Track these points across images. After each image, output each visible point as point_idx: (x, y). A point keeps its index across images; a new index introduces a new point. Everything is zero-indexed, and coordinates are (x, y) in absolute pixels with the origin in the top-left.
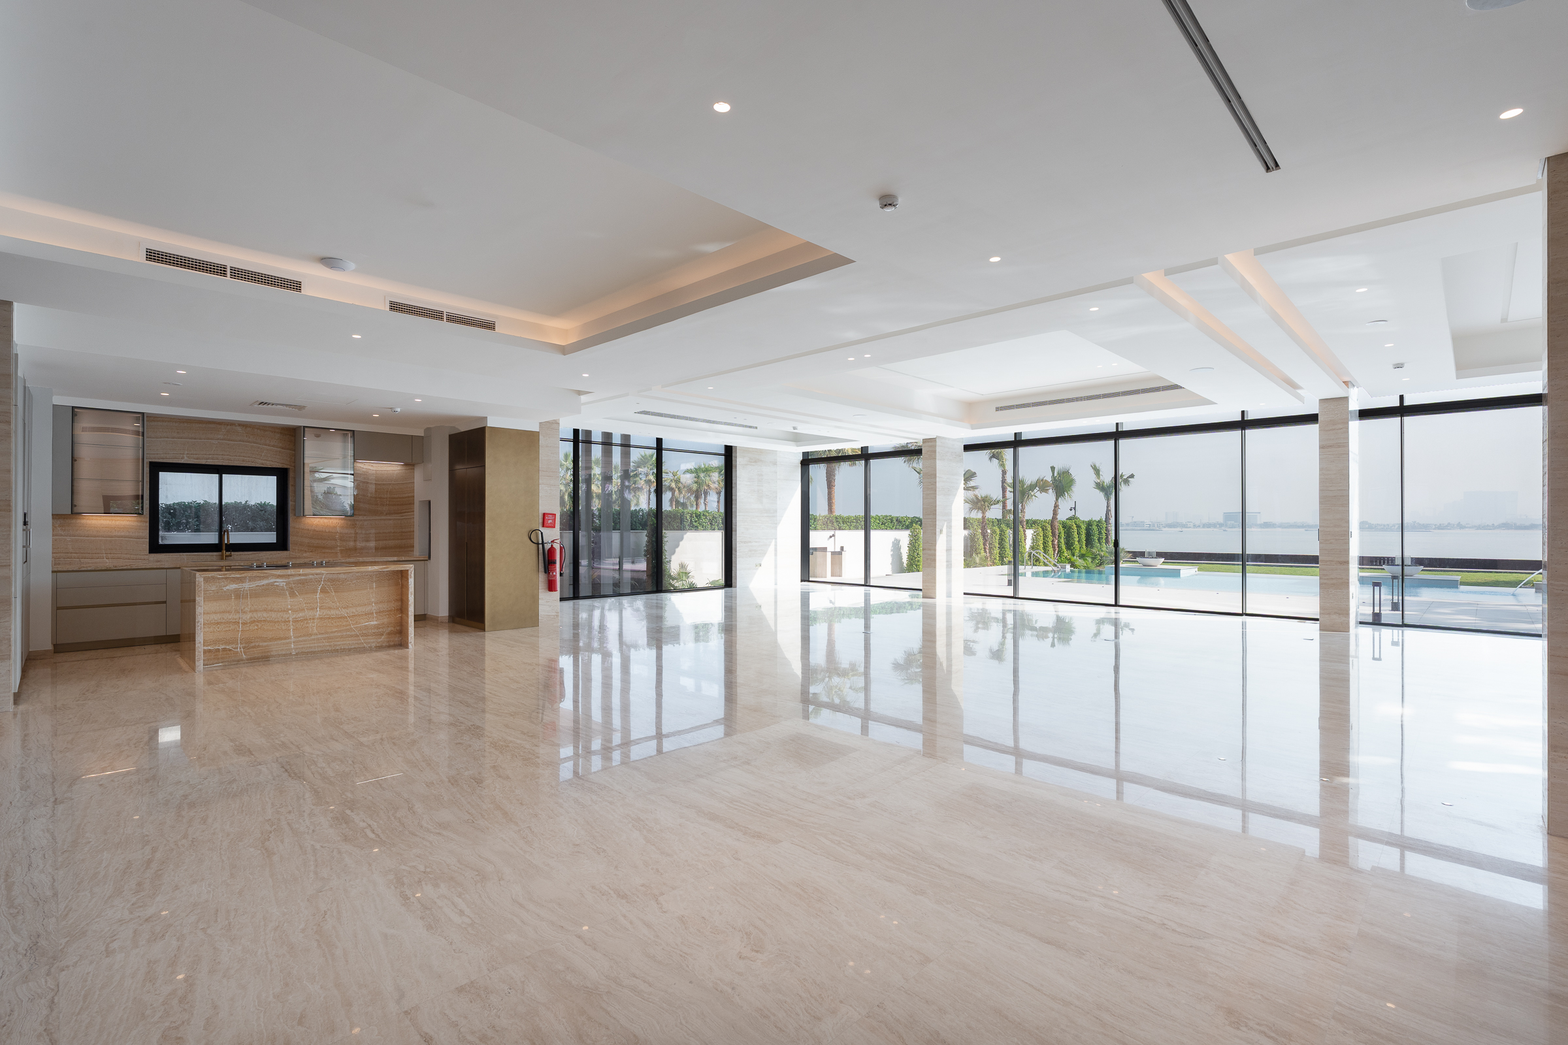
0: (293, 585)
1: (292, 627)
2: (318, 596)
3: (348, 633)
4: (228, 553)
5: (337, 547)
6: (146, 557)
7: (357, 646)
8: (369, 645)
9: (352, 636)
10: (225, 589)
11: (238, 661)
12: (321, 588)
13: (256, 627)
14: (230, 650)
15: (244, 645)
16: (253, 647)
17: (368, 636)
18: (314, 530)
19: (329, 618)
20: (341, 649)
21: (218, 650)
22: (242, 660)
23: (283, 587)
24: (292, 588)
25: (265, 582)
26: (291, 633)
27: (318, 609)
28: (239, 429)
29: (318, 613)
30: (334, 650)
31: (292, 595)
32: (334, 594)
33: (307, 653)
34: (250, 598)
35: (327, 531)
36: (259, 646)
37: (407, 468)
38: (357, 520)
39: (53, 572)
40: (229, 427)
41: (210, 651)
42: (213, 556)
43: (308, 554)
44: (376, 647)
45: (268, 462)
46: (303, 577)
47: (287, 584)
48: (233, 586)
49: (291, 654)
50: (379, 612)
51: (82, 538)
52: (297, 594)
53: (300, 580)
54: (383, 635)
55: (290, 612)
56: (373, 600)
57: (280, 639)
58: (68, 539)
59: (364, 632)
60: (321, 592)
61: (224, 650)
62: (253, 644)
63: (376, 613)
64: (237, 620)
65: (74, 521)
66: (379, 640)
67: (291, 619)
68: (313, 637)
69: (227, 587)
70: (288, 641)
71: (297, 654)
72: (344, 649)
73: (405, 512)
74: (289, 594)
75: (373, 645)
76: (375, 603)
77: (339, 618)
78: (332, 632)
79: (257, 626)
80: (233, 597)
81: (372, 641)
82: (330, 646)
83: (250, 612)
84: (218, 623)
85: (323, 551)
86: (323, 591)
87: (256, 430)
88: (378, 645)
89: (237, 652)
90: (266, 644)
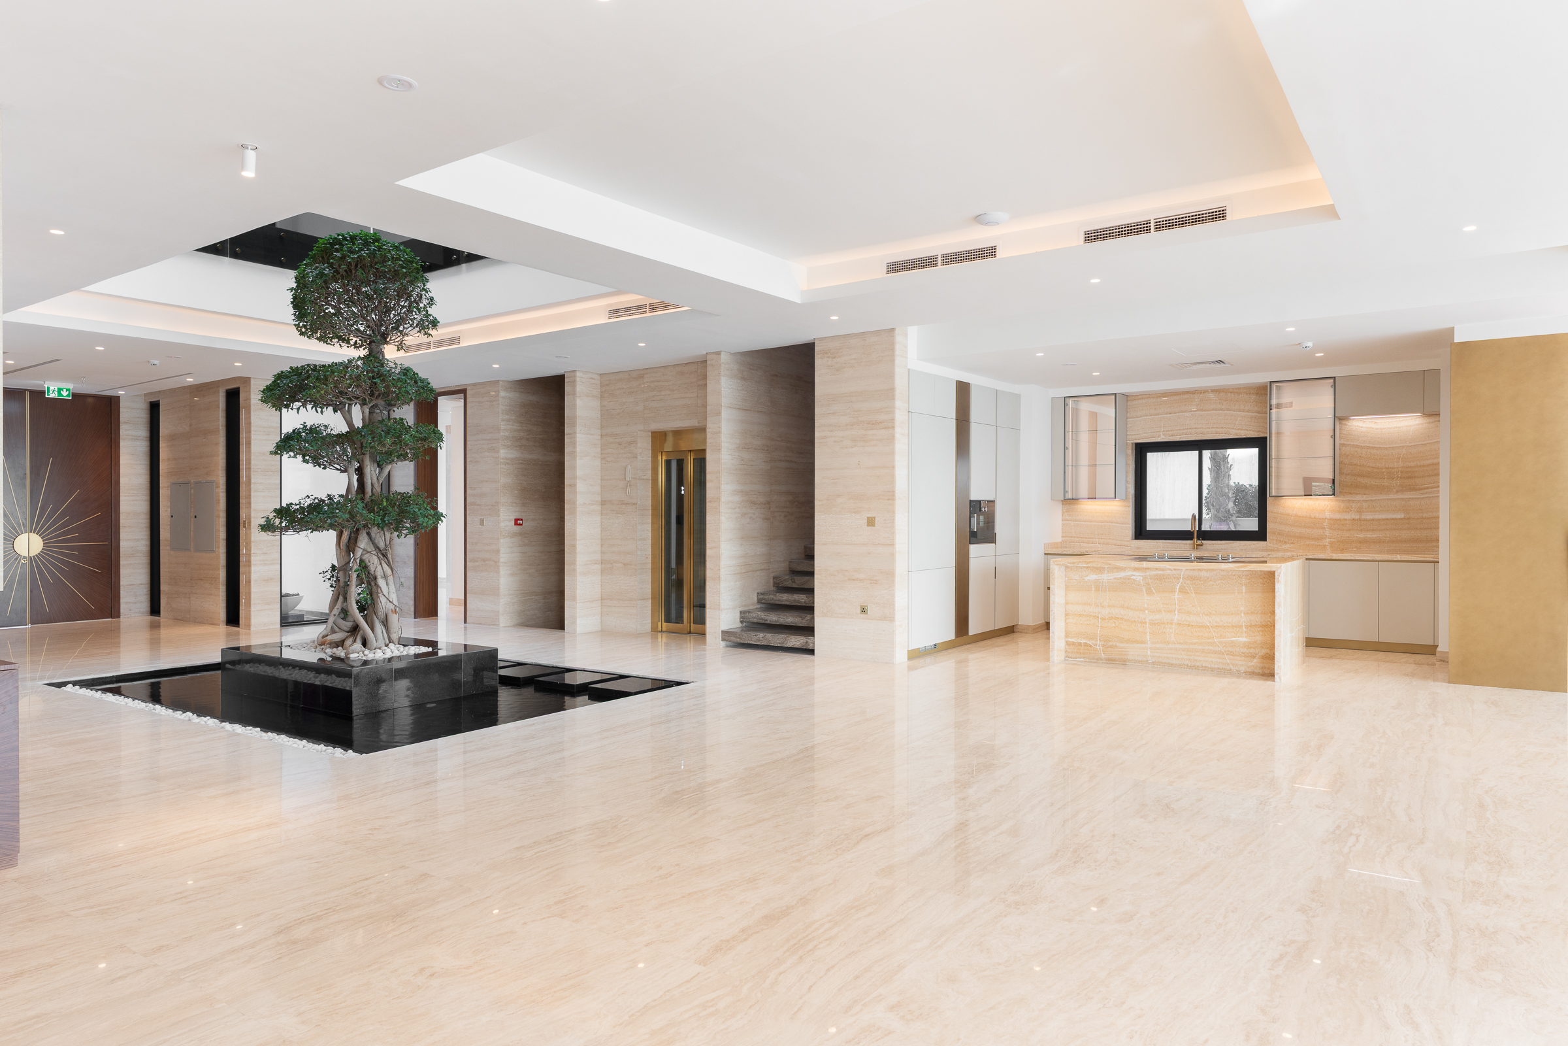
0: (1150, 581)
1: (1148, 630)
2: (1176, 597)
3: (1211, 648)
4: (1199, 542)
5: (1326, 538)
6: (1128, 543)
7: (1221, 666)
8: (1237, 668)
9: (1215, 652)
10: (1086, 579)
11: (1097, 659)
12: (1180, 587)
13: (1114, 625)
14: (1091, 646)
15: (1103, 643)
16: (1111, 647)
17: (1236, 655)
18: (1296, 516)
19: (1189, 625)
20: (1202, 666)
21: (1080, 644)
22: (1101, 659)
23: (1139, 581)
24: (1149, 584)
25: (1122, 574)
26: (1148, 637)
27: (1176, 612)
28: (1212, 395)
29: (1176, 617)
30: (1194, 666)
31: (1149, 592)
32: (1194, 595)
33: (1164, 664)
34: (1109, 591)
35: (1312, 516)
36: (1116, 647)
38: (1353, 501)
39: (1045, 554)
40: (1202, 395)
41: (1073, 644)
43: (1288, 546)
44: (1246, 672)
45: (1242, 432)
46: (1160, 572)
47: (1145, 578)
48: (1093, 577)
49: (1147, 661)
50: (1250, 626)
51: (1081, 523)
52: (1154, 591)
53: (1157, 575)
54: (1254, 657)
55: (1147, 611)
56: (1242, 609)
57: (1137, 642)
58: (1072, 523)
59: (1230, 649)
60: (1179, 591)
61: (1086, 644)
62: (1110, 644)
63: (1246, 627)
64: (1096, 614)
65: (1076, 506)
66: (1250, 664)
67: (1147, 621)
68: (1170, 646)
69: (1088, 578)
70: (1144, 645)
71: (1153, 663)
72: (1206, 667)
73: (1428, 488)
74: (1146, 591)
75: (1242, 669)
76: (1245, 613)
77: (1200, 627)
78: (1192, 643)
79: (1115, 623)
80: (1093, 589)
81: (1240, 663)
82: (1189, 660)
83: (1108, 606)
84: (1080, 615)
85: (1307, 543)
86: (1182, 590)
87: (1229, 394)
88: (1248, 670)
89: (1096, 650)
90: (1122, 645)
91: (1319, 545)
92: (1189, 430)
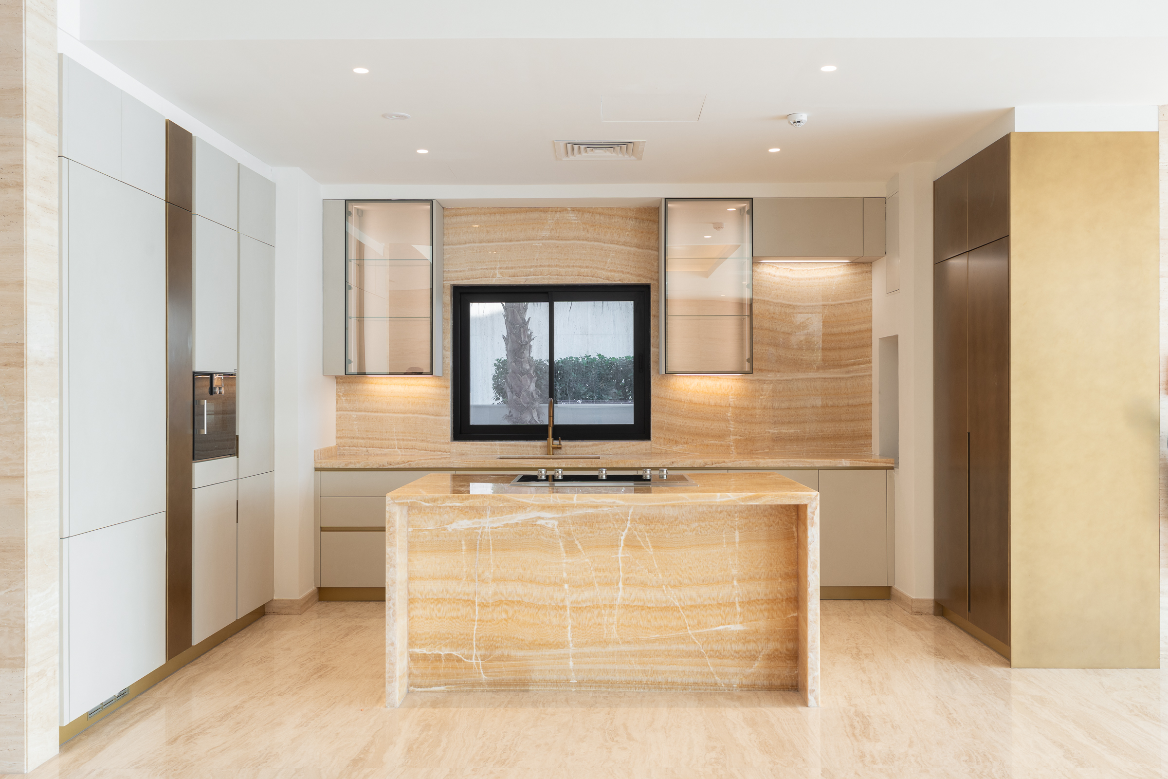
0: (572, 528)
1: (570, 621)
2: (620, 555)
3: (682, 647)
5: (729, 436)
6: (447, 447)
7: (699, 679)
8: (726, 681)
9: (689, 654)
10: (450, 528)
11: (473, 685)
12: (627, 536)
13: (504, 616)
14: (459, 660)
15: (483, 652)
16: (500, 658)
17: (724, 657)
18: (691, 402)
19: (643, 608)
20: (667, 682)
21: (438, 658)
22: (480, 684)
23: (553, 530)
24: (569, 534)
25: (519, 517)
26: (569, 635)
27: (621, 585)
28: (572, 217)
29: (621, 594)
30: (653, 683)
31: (571, 548)
32: (651, 551)
33: (599, 683)
34: (494, 550)
35: (712, 402)
36: (509, 658)
37: (858, 271)
38: (764, 382)
39: (316, 469)
40: (558, 215)
41: (425, 658)
42: (535, 447)
43: (680, 447)
44: (741, 686)
45: (616, 275)
46: (591, 511)
47: (562, 523)
48: (463, 524)
49: (568, 681)
50: (748, 603)
51: (369, 414)
52: (580, 547)
53: (585, 516)
54: (754, 658)
55: (566, 586)
56: (734, 572)
57: (548, 645)
58: (354, 415)
59: (715, 647)
60: (626, 545)
61: (449, 657)
62: (498, 652)
63: (742, 603)
64: (470, 597)
65: (360, 387)
66: (749, 671)
67: (567, 603)
68: (610, 648)
69: (454, 526)
70: (562, 651)
71: (579, 684)
72: (673, 683)
73: (854, 364)
74: (565, 547)
75: (736, 681)
76: (739, 581)
77: (662, 609)
78: (648, 641)
79: (506, 612)
80: (464, 548)
81: (732, 670)
82: (645, 672)
83: (494, 580)
84: (438, 601)
85: (706, 442)
86: (631, 544)
87: (597, 217)
88: (745, 682)
89: (470, 667)
90: (520, 653)
91: (721, 446)
92: (538, 269)
